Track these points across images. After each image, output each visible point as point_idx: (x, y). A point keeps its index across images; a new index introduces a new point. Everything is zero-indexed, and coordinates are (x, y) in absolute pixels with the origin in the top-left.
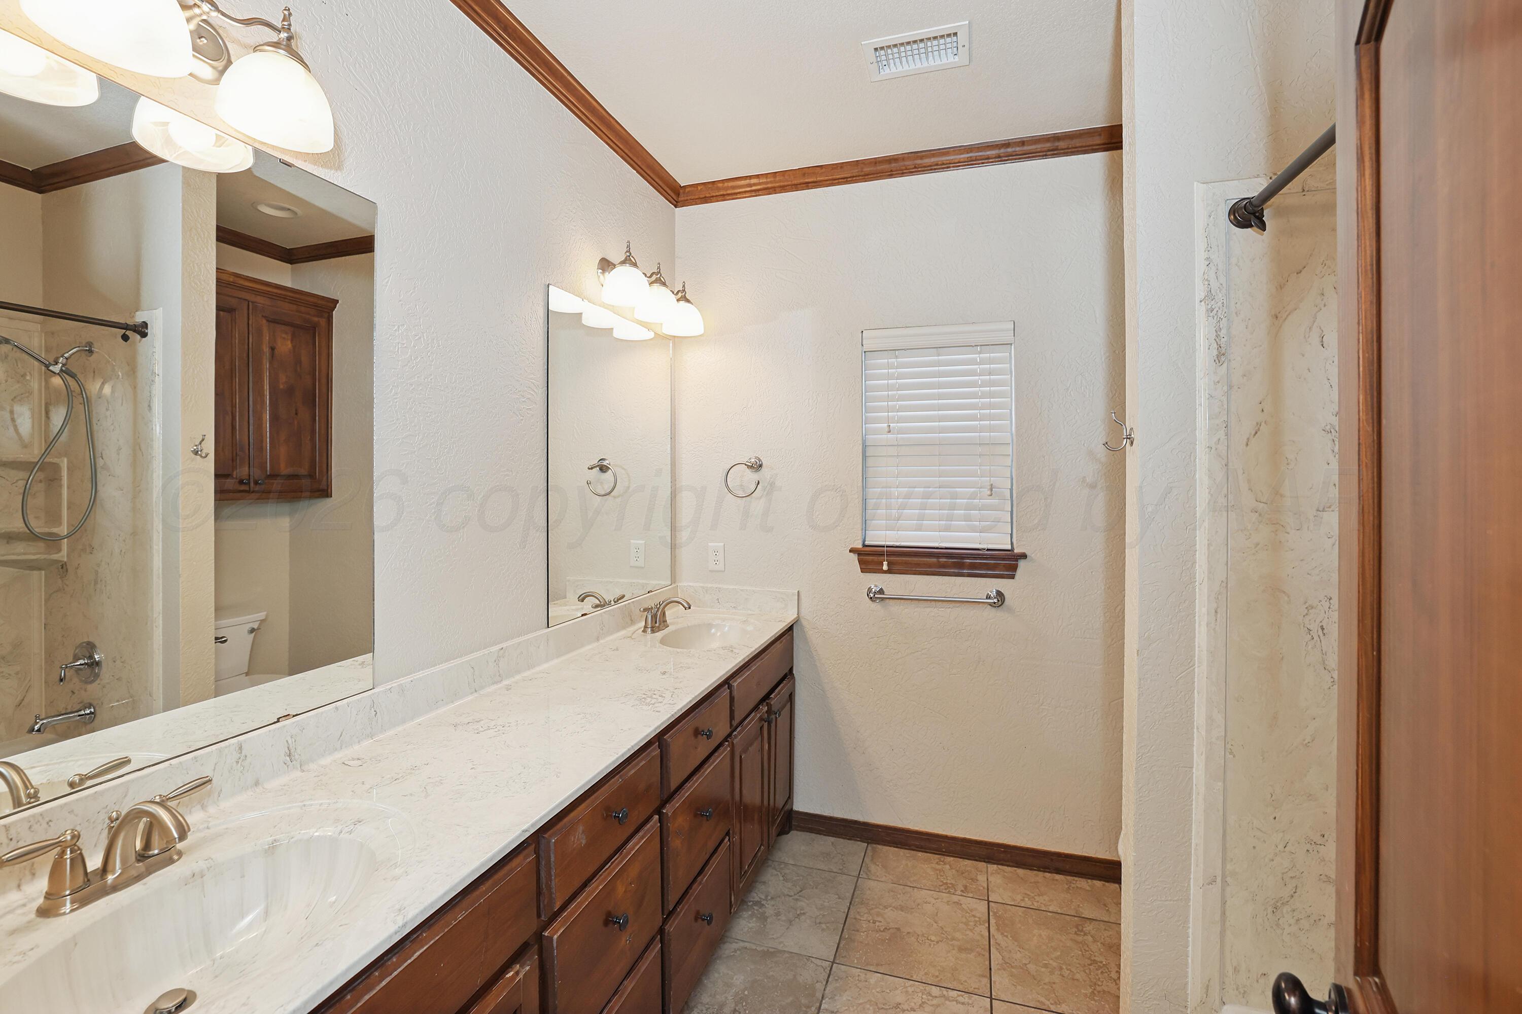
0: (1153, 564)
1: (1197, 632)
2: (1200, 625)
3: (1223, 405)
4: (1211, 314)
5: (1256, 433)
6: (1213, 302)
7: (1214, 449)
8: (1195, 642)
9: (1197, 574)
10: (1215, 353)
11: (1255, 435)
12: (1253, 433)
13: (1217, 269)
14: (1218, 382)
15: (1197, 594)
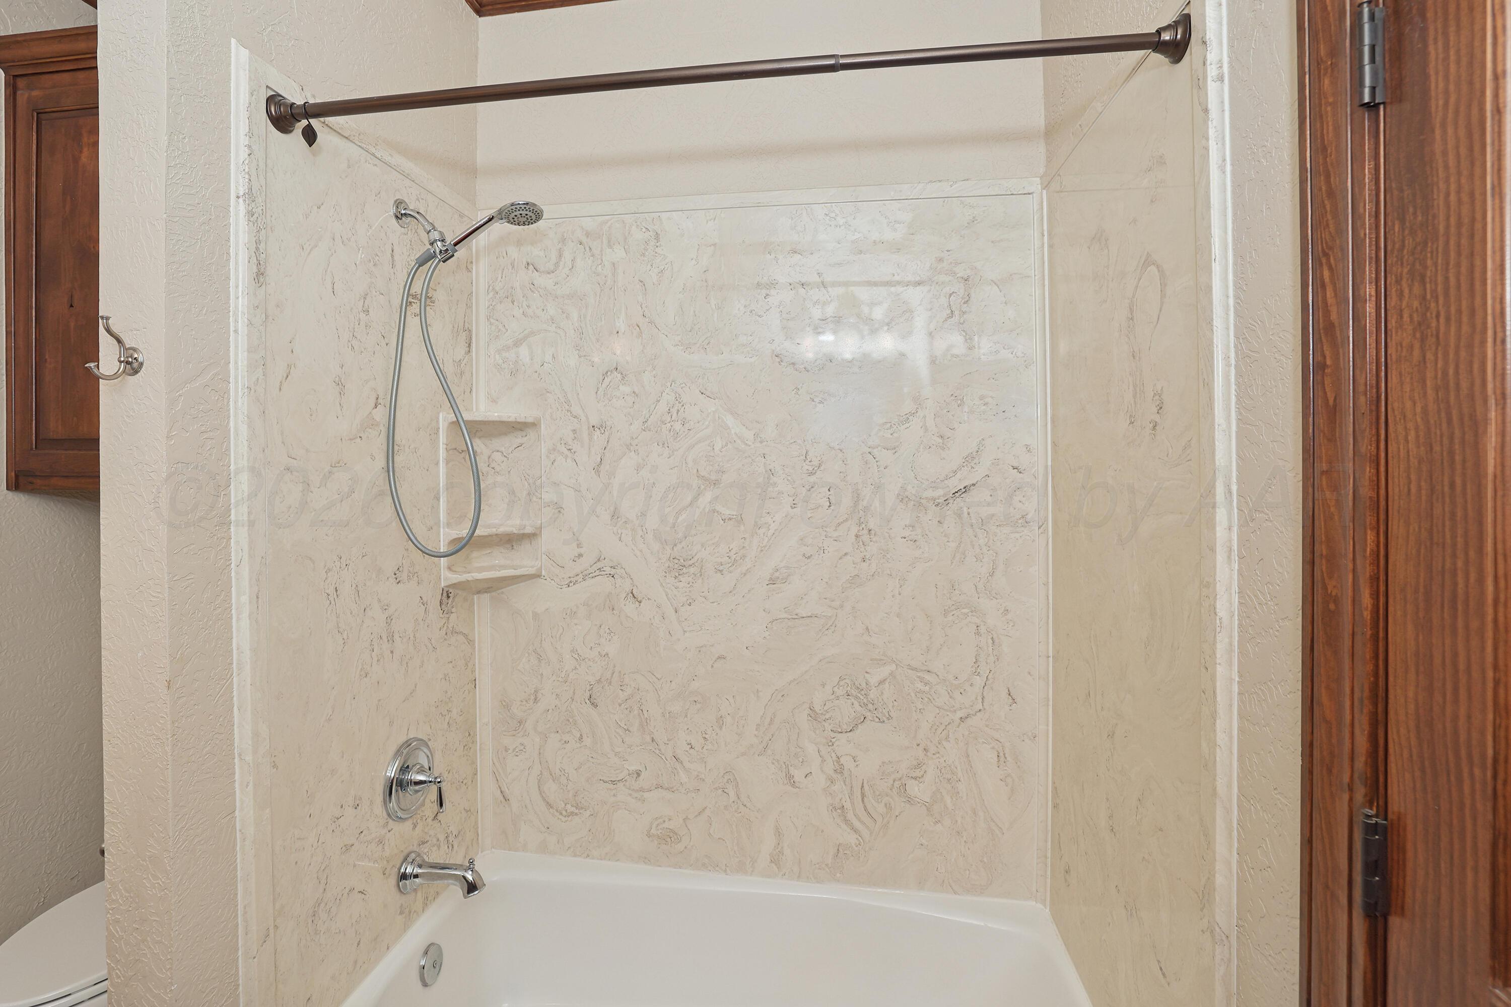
0: (184, 549)
1: (234, 629)
2: (238, 619)
3: (261, 337)
4: (252, 219)
5: (287, 376)
6: (253, 205)
7: (253, 391)
8: (232, 645)
9: (233, 554)
10: (255, 270)
11: (286, 379)
12: (285, 376)
13: (258, 165)
14: (257, 307)
15: (233, 580)
